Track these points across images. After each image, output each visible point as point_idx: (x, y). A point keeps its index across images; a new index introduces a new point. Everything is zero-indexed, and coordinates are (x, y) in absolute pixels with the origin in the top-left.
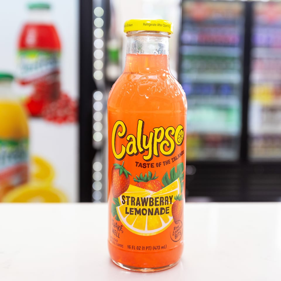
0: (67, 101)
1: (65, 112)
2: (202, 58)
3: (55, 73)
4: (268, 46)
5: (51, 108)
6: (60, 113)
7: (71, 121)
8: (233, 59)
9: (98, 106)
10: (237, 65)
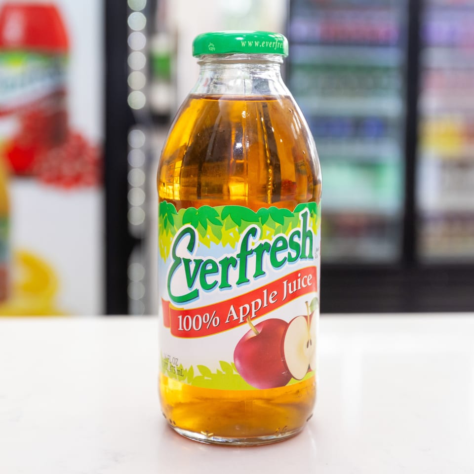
0: (81, 146)
1: (78, 166)
2: (328, 68)
3: (59, 94)
4: (451, 45)
5: (51, 159)
6: (67, 170)
7: (88, 184)
8: (386, 69)
9: (136, 158)
10: (395, 82)
